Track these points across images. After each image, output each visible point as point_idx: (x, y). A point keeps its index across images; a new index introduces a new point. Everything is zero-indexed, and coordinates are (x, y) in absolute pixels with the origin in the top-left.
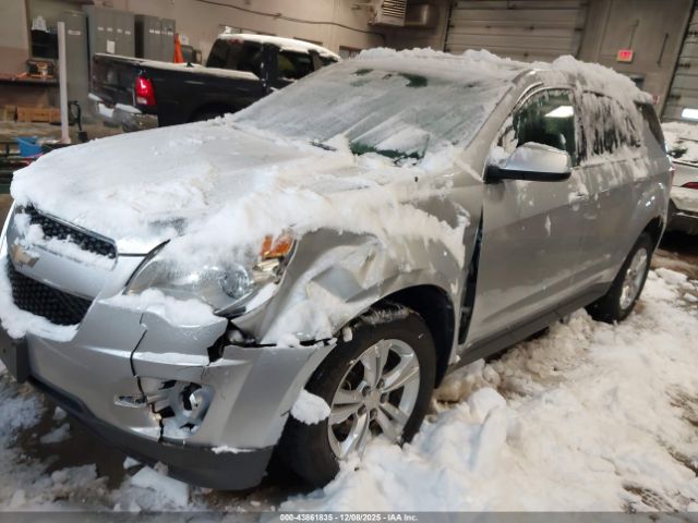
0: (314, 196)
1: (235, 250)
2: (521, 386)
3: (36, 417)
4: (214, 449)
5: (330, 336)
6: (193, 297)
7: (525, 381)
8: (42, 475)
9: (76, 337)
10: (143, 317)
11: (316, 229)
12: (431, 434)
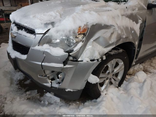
0: (94, 13)
1: (70, 31)
2: (150, 70)
3: (23, 77)
4: (66, 90)
5: (99, 58)
6: (58, 46)
7: (151, 69)
8: (24, 92)
9: (27, 58)
10: (44, 52)
11: (95, 24)
12: (127, 85)
